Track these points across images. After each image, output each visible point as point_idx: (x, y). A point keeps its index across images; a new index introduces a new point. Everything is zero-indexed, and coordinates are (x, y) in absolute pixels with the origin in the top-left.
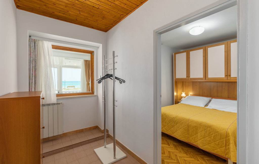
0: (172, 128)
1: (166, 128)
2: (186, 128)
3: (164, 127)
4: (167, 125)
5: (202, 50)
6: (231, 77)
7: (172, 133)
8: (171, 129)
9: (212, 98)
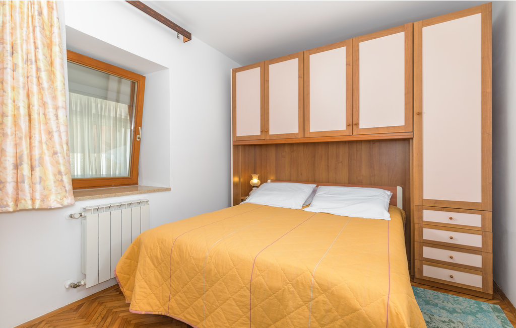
0: (200, 300)
1: (178, 298)
2: (245, 296)
3: (174, 296)
4: (182, 288)
5: (297, 60)
6: (360, 128)
7: (197, 320)
8: (196, 303)
9: (317, 186)
